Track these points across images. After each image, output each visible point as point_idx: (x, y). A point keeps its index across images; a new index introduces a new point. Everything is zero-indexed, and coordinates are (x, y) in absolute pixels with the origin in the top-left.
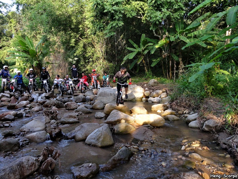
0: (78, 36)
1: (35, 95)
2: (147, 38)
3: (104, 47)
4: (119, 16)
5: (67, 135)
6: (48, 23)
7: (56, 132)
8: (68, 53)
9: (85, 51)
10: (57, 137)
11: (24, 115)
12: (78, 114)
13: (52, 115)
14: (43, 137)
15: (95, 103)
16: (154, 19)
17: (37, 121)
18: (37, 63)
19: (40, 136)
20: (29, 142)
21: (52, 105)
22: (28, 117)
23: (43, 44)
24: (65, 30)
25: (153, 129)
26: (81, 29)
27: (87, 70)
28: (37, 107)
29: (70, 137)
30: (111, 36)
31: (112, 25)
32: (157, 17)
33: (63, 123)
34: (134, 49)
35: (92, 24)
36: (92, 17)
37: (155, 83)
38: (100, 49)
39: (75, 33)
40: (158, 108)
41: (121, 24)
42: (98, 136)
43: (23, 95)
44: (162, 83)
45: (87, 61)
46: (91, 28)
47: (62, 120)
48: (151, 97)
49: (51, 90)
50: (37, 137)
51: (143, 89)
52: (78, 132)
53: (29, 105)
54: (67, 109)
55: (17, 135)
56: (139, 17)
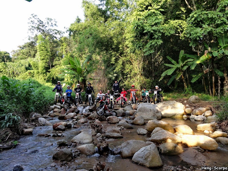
0: (118, 54)
1: (80, 108)
2: (186, 55)
3: (141, 64)
4: (158, 36)
5: (114, 150)
6: (94, 45)
7: (103, 146)
8: (108, 70)
9: (124, 68)
10: (104, 152)
11: (72, 126)
12: (120, 129)
13: (98, 129)
14: (92, 150)
15: (136, 119)
16: (195, 35)
17: (85, 133)
18: (82, 79)
19: (89, 148)
20: (80, 154)
21: (95, 118)
22: (76, 128)
23: (88, 63)
24: (107, 50)
25: (203, 152)
26: (121, 48)
27: (125, 85)
28: (82, 119)
29: (116, 152)
30: (150, 54)
31: (151, 43)
32: (197, 33)
33: (108, 137)
34: (172, 65)
35: (131, 44)
36: (132, 38)
37: (196, 99)
38: (137, 66)
39: (115, 52)
40: (205, 128)
41: (160, 42)
42: (146, 155)
43: (71, 108)
44: (205, 99)
45: (125, 77)
46: (131, 47)
47: (107, 134)
48: (193, 114)
49: (94, 103)
50: (86, 149)
51: (184, 106)
52: (125, 148)
53: (76, 117)
54: (108, 123)
55: (69, 145)
56: (177, 35)
